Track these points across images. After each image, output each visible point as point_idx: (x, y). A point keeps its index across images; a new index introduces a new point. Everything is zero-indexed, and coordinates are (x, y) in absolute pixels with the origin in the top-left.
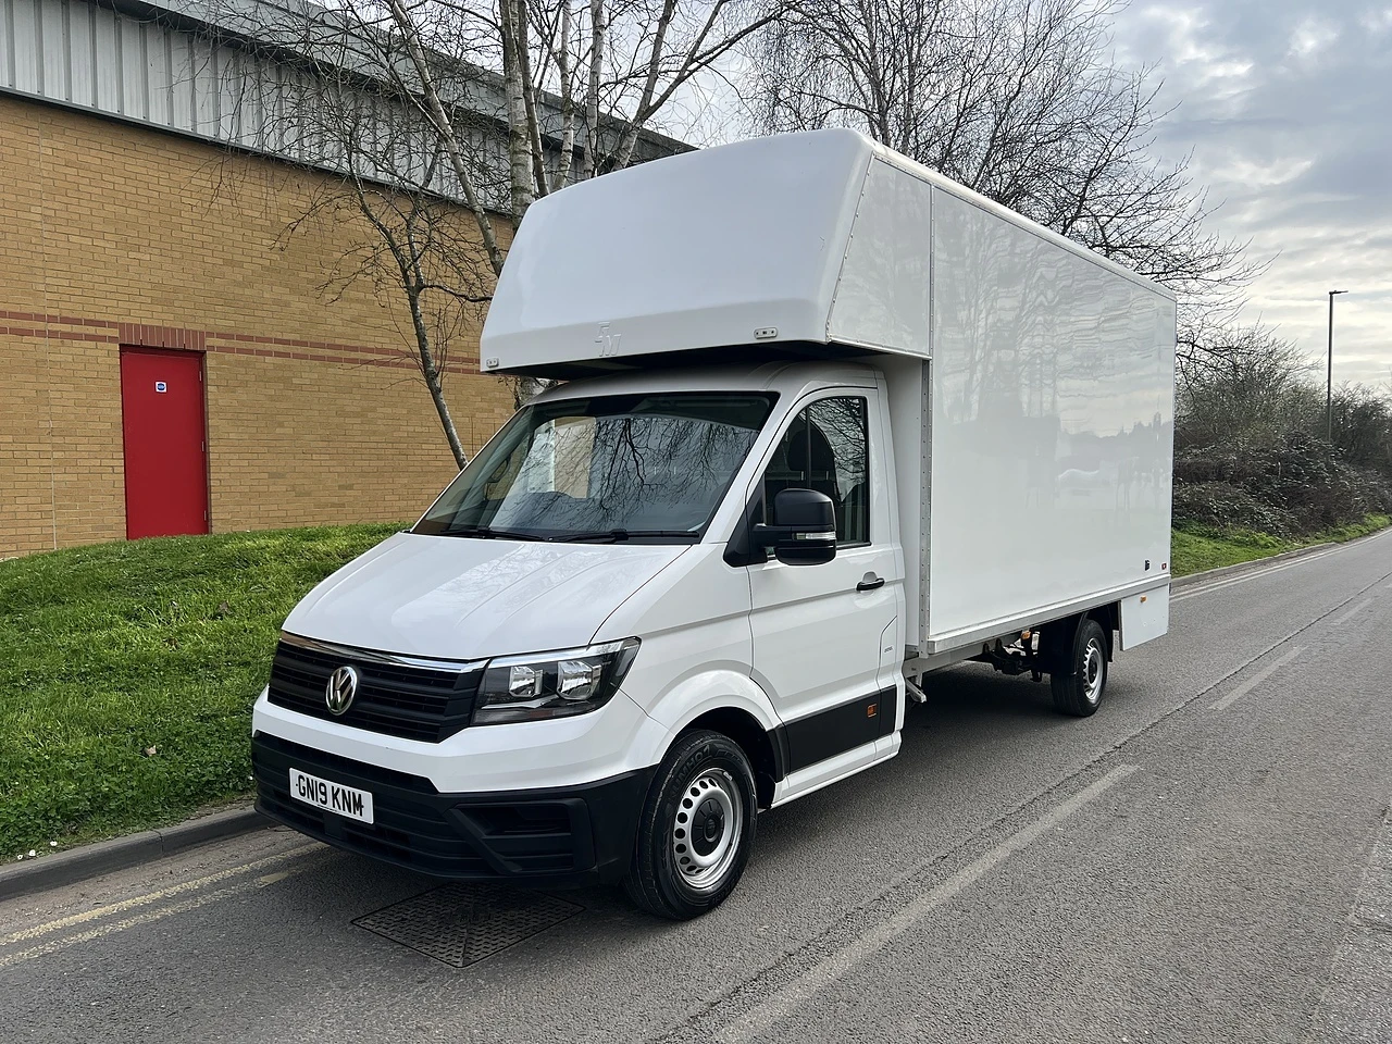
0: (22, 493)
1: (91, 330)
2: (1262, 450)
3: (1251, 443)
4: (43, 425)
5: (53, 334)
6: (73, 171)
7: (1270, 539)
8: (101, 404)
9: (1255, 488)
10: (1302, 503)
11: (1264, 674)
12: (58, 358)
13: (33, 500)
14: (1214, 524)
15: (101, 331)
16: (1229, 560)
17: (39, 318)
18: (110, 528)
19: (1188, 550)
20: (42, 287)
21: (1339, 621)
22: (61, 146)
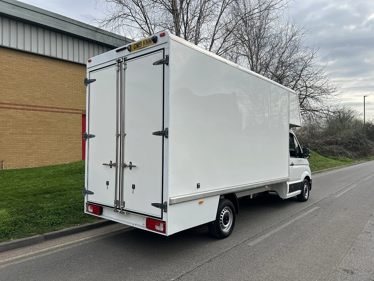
0: (62, 148)
1: (76, 111)
2: (347, 137)
3: (345, 135)
4: (66, 133)
5: (69, 113)
6: (74, 76)
7: (350, 160)
8: (78, 128)
9: (346, 147)
10: (358, 151)
11: (347, 190)
12: (70, 118)
13: (64, 150)
14: (335, 156)
15: (78, 112)
16: (339, 165)
17: (66, 109)
18: (79, 156)
19: (329, 162)
20: (67, 102)
21: (366, 179)
22: (71, 71)
